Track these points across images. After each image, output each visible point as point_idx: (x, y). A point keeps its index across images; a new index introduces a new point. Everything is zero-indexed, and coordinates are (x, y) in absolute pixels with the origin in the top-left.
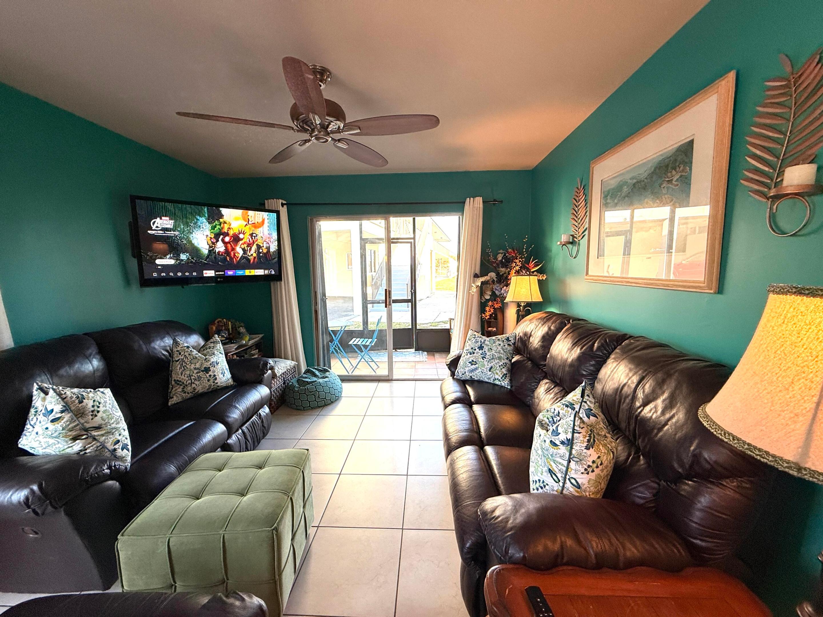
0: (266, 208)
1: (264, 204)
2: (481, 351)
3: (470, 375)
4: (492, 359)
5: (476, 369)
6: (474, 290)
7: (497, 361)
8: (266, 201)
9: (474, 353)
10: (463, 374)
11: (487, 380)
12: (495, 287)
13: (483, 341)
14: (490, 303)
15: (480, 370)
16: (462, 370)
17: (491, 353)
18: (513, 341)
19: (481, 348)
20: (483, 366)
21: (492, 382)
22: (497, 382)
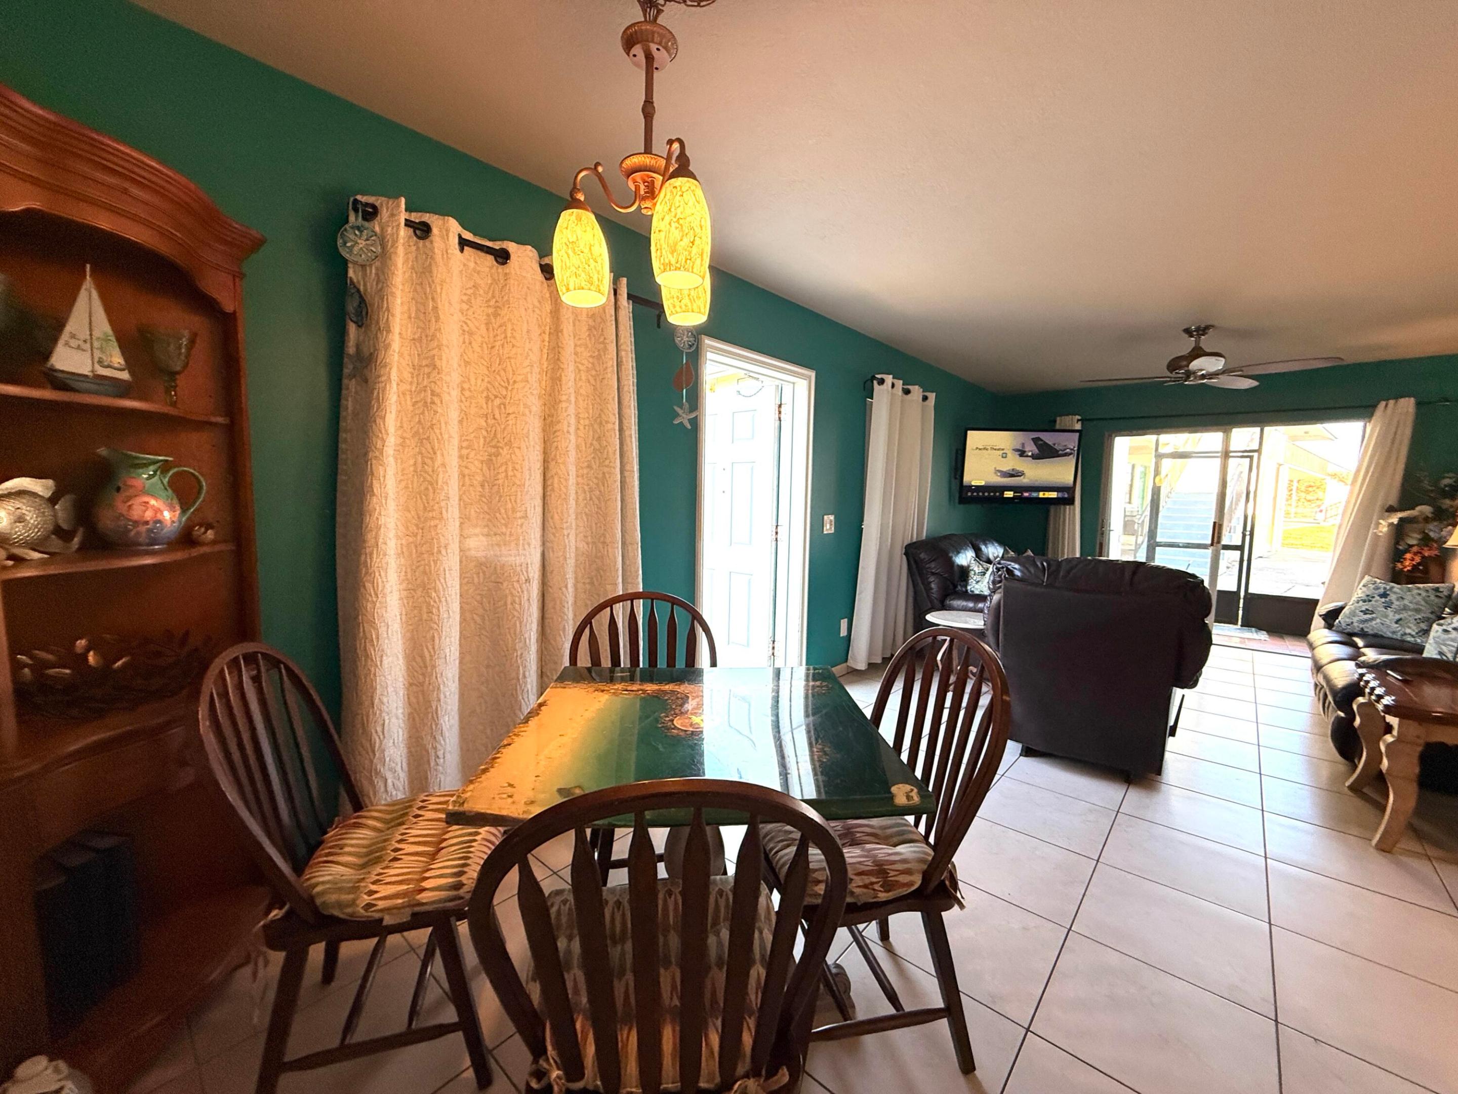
0: (1058, 427)
1: (1055, 421)
2: (1383, 600)
3: (1361, 626)
4: (1402, 610)
5: (1372, 619)
6: (1384, 528)
7: (1410, 613)
8: (1058, 419)
9: (1370, 601)
10: (1348, 625)
11: (1390, 635)
12: (1431, 526)
13: (1388, 587)
14: (1415, 549)
15: (1378, 621)
16: (1347, 620)
17: (1402, 603)
18: (1446, 593)
19: (1384, 595)
20: (1386, 616)
21: (1398, 637)
22: (1409, 639)
